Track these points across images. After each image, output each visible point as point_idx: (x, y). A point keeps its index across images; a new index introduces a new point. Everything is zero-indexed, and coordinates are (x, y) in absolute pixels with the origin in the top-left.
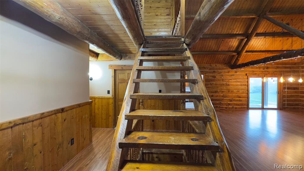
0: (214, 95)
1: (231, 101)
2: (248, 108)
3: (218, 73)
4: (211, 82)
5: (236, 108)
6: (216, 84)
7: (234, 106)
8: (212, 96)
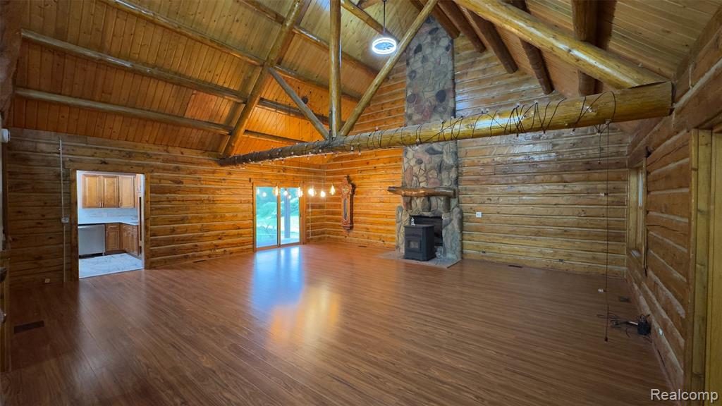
0: (178, 228)
1: (220, 239)
2: (254, 250)
3: (188, 172)
4: (168, 195)
5: (231, 253)
6: (183, 201)
7: (227, 249)
8: (173, 231)
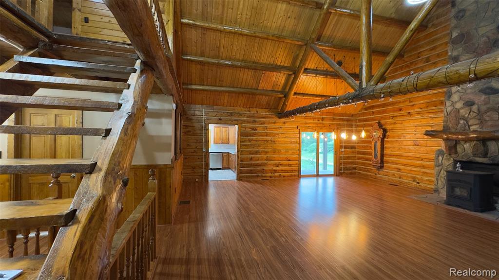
0: (254, 157)
1: (277, 166)
2: (299, 176)
3: (260, 123)
4: (249, 137)
5: (284, 177)
6: (257, 141)
7: (282, 174)
8: (251, 159)
